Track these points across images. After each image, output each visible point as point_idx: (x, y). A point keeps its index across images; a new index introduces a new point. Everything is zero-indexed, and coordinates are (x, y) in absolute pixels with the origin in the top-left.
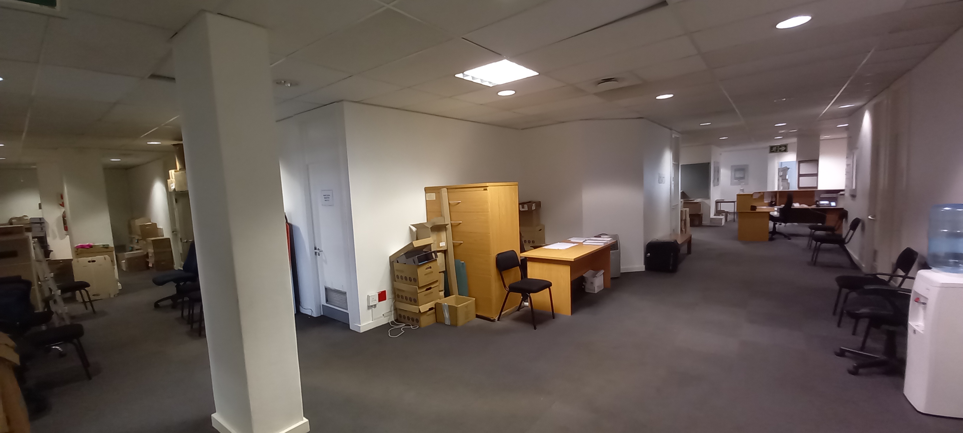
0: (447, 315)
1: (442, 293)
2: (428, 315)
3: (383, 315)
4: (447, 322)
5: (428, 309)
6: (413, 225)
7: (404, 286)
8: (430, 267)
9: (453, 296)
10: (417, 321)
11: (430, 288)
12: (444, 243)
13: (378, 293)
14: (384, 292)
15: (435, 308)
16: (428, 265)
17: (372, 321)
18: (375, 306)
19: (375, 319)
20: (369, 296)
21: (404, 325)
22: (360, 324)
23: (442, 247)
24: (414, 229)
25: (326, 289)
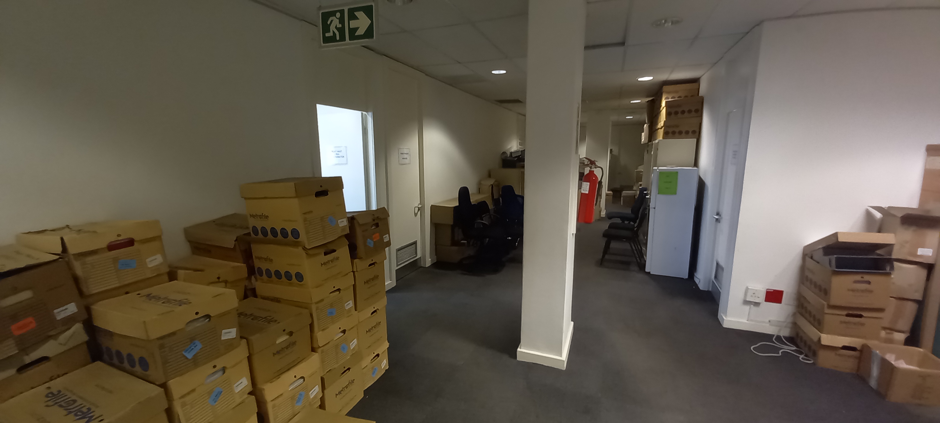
0: (875, 372)
1: (901, 337)
2: (840, 355)
3: (769, 321)
4: (873, 383)
5: (840, 346)
6: (874, 208)
7: (811, 296)
8: (869, 283)
9: (921, 350)
10: (815, 354)
11: (861, 316)
12: (931, 250)
13: (767, 289)
14: (780, 293)
15: (861, 351)
16: (862, 277)
17: (747, 321)
18: (757, 304)
19: (752, 320)
20: (748, 288)
21: (795, 348)
22: (726, 317)
23: (921, 256)
24: (878, 215)
25: (718, 264)
